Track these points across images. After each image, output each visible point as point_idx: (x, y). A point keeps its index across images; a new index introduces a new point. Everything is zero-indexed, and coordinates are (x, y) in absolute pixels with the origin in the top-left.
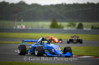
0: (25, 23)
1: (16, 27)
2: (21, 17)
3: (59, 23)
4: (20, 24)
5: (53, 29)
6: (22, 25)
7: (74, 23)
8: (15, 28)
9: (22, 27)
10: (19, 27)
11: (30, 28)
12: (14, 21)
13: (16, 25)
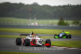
0: (38, 21)
1: (31, 24)
2: (35, 16)
3: (65, 21)
4: (34, 22)
5: (61, 26)
6: (35, 22)
7: (78, 21)
8: (29, 25)
9: (35, 24)
10: (32, 24)
11: (42, 25)
12: (29, 19)
13: (30, 22)
